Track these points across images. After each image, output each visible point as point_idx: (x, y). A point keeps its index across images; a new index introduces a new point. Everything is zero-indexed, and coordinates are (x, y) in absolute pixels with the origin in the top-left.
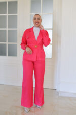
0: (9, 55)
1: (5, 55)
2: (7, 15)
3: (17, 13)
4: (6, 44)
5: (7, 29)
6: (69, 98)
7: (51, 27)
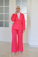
1: (3, 27)
5: (4, 14)
6: (35, 48)
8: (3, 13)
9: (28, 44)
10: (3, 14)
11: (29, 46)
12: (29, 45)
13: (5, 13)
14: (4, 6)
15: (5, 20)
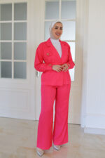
0: (15, 77)
1: (10, 77)
2: (13, 21)
3: (26, 19)
4: (11, 62)
5: (13, 41)
7: (74, 39)
9: (80, 125)
10: (11, 43)
12: (83, 129)
15: (15, 59)
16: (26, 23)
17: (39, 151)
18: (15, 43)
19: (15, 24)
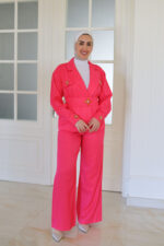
1: (12, 117)
3: (36, 27)
4: (12, 95)
5: (16, 62)
6: (149, 211)
7: (112, 58)
8: (12, 58)
9: (120, 193)
10: (12, 65)
11: (125, 203)
12: (125, 198)
13: (19, 59)
14: (16, 31)
15: (19, 89)
16: (36, 33)
17: (56, 233)
18: (19, 65)
19: (19, 34)
